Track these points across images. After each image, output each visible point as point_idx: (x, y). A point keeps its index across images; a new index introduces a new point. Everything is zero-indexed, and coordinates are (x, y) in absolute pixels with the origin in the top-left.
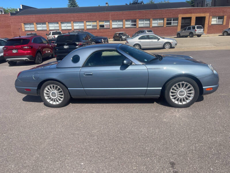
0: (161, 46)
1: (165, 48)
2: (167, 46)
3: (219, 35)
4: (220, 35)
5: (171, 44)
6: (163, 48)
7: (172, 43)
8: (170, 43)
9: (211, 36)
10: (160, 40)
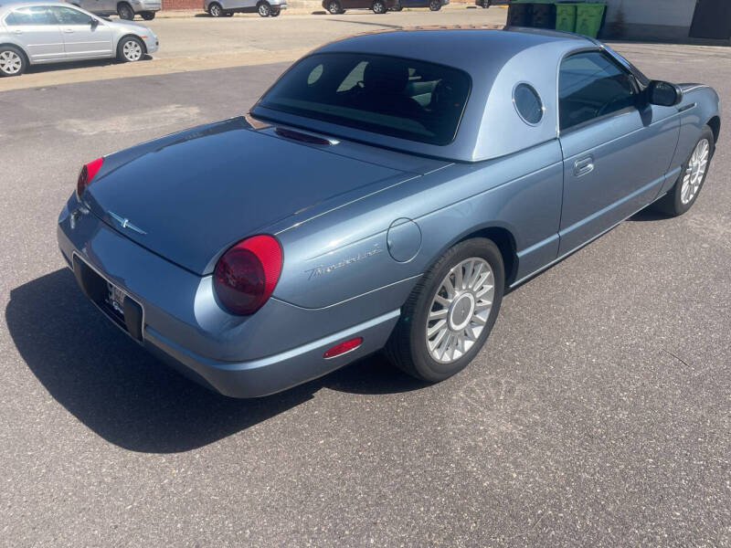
0: (109, 51)
1: (125, 61)
2: (132, 51)
3: (197, 16)
4: (198, 13)
5: (143, 42)
6: (119, 58)
7: (144, 39)
8: (139, 40)
9: (175, 17)
10: (99, 28)
